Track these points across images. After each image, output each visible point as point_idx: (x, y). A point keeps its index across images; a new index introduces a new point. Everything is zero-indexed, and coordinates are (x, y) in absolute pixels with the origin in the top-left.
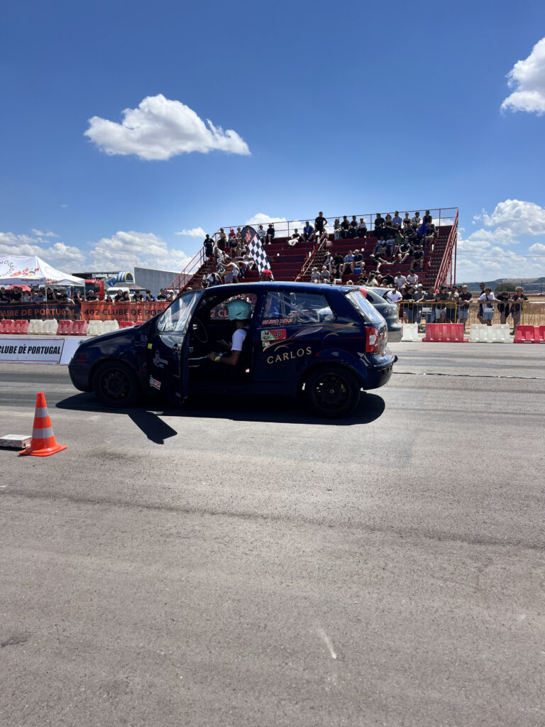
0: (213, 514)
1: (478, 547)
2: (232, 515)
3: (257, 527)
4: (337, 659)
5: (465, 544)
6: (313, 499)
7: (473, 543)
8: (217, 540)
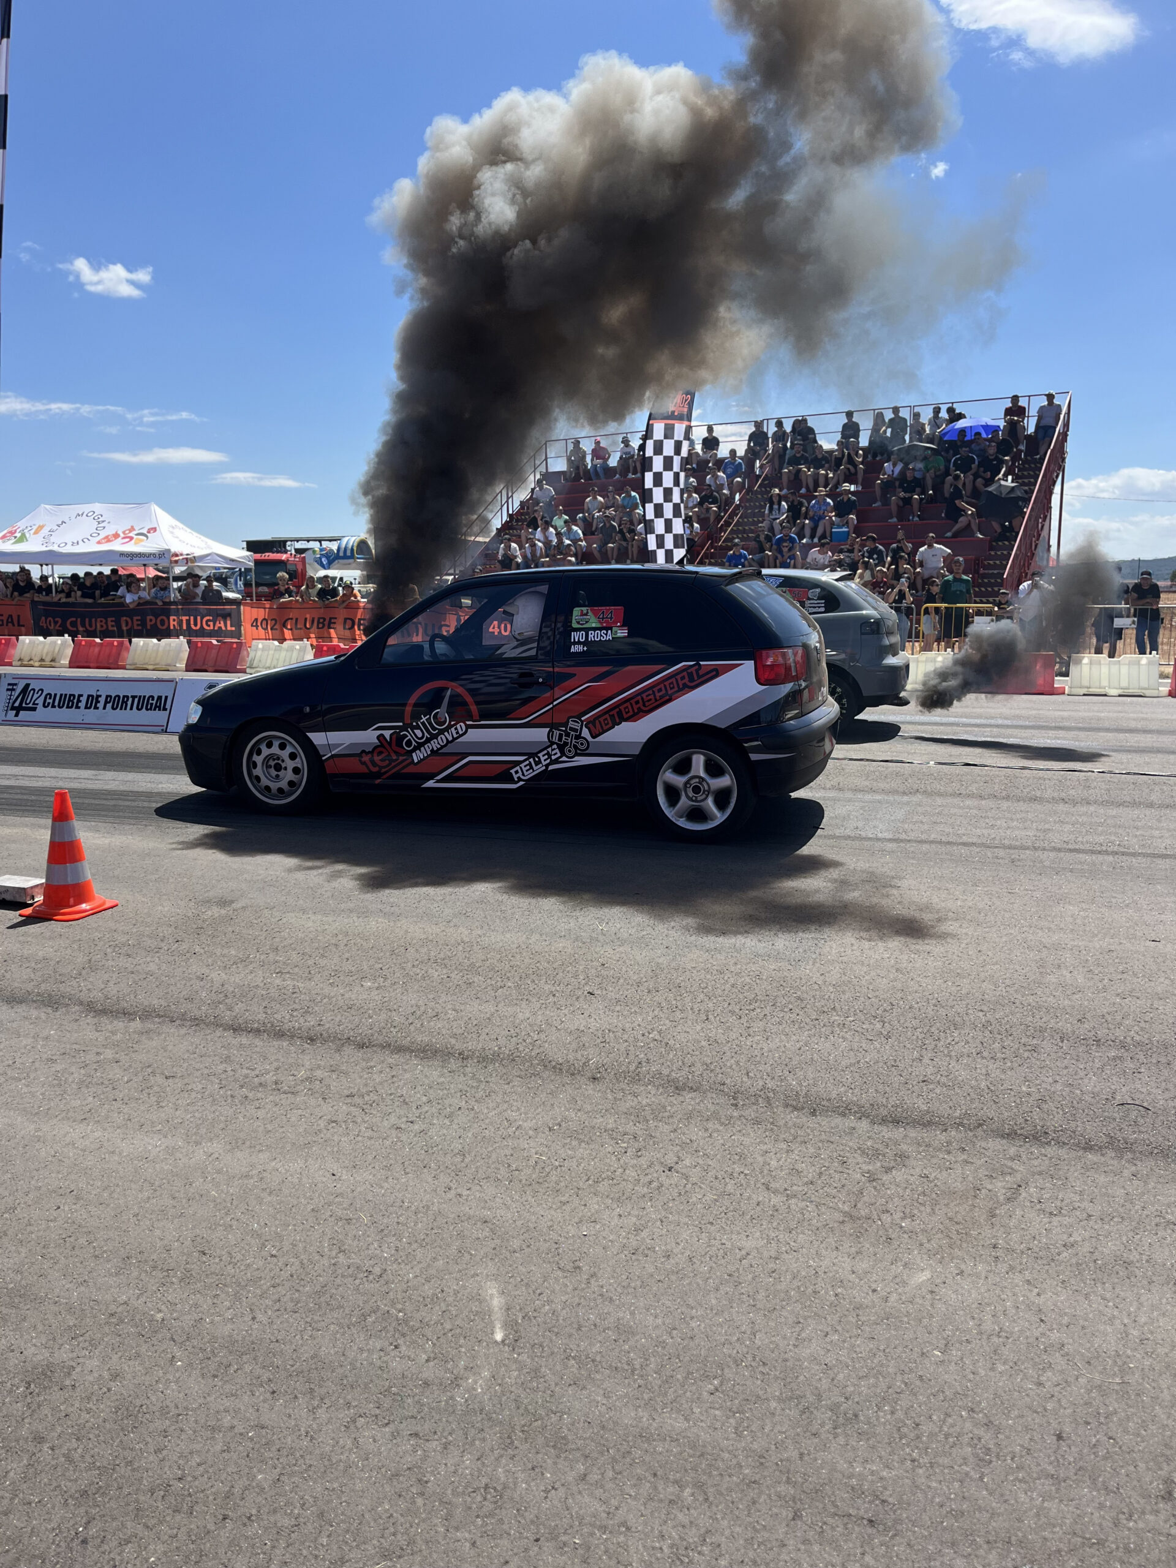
0: (361, 1046)
1: (887, 1132)
2: (400, 1049)
3: (442, 1075)
4: (503, 1341)
5: (864, 1125)
6: (580, 1022)
7: (884, 1121)
8: (349, 1100)
